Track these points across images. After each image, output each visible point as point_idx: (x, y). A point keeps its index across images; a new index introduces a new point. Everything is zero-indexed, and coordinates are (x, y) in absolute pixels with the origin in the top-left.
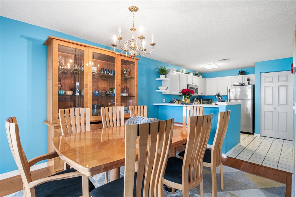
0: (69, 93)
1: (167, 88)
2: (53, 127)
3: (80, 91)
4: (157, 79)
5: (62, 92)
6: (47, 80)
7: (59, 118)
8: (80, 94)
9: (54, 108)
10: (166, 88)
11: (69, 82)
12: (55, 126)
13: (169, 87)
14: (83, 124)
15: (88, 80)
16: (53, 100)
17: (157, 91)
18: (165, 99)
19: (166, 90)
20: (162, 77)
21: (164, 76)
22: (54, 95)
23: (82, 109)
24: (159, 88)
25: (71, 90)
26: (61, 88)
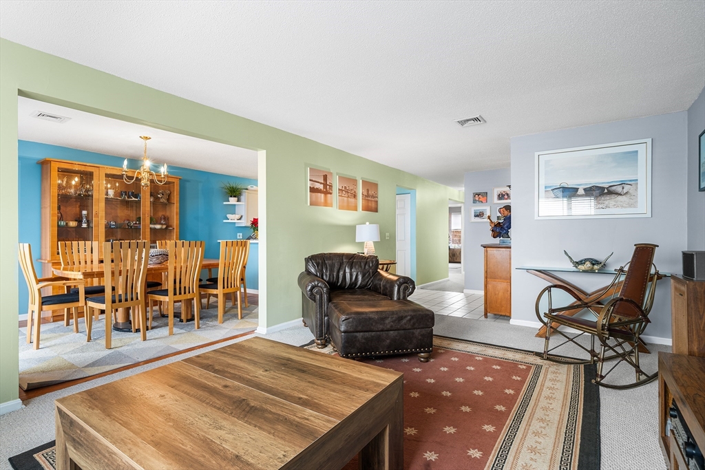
0: (73, 224)
1: (242, 216)
2: (51, 264)
3: (88, 222)
4: (225, 203)
5: (62, 223)
6: (41, 208)
7: (58, 254)
8: (88, 225)
9: (52, 241)
10: (238, 217)
11: (72, 210)
12: (53, 263)
13: (243, 214)
14: (89, 262)
15: (99, 208)
16: (49, 233)
17: (225, 221)
18: (241, 234)
19: (240, 219)
20: (233, 201)
21: (236, 199)
22: (52, 226)
23: (88, 243)
24: (229, 216)
25: (76, 221)
26: (61, 219)
